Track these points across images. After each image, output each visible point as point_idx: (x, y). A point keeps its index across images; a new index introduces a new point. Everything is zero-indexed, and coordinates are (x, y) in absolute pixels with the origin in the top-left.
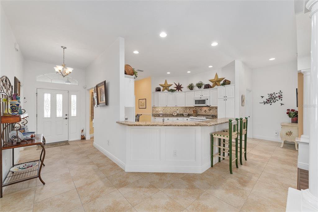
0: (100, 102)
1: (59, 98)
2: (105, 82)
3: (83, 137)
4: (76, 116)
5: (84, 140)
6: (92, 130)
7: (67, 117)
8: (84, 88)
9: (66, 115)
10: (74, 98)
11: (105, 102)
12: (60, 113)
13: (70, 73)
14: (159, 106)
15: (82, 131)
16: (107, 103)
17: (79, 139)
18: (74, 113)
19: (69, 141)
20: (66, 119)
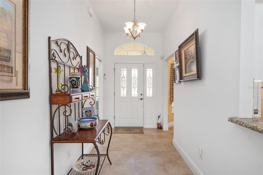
0: (184, 75)
1: (135, 72)
2: (196, 33)
3: (159, 126)
4: (151, 96)
5: (160, 130)
6: (171, 118)
7: (142, 97)
8: (162, 59)
9: (142, 95)
10: (149, 73)
11: (196, 72)
12: (135, 93)
13: (142, 30)
15: (159, 117)
16: (199, 76)
17: (155, 128)
18: (149, 93)
19: (144, 127)
20: (141, 99)
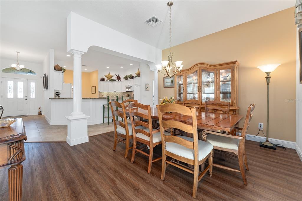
3: (40, 113)
4: (34, 97)
5: (41, 115)
9: (26, 97)
10: (33, 84)
12: (21, 95)
14: (103, 91)
15: (39, 108)
17: (37, 114)
20: (26, 99)
